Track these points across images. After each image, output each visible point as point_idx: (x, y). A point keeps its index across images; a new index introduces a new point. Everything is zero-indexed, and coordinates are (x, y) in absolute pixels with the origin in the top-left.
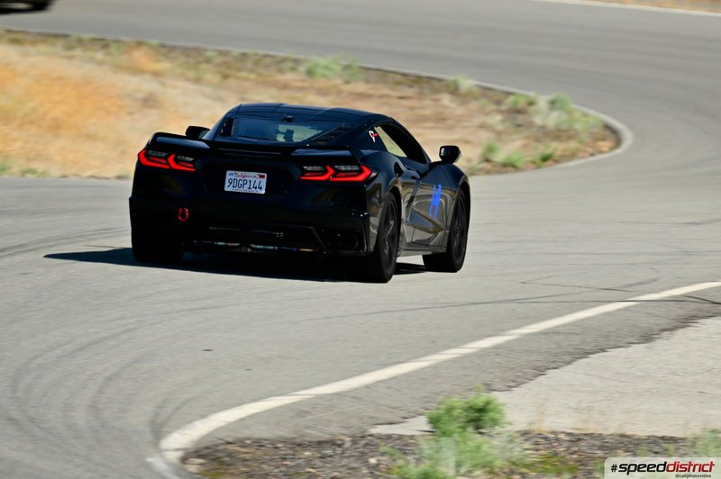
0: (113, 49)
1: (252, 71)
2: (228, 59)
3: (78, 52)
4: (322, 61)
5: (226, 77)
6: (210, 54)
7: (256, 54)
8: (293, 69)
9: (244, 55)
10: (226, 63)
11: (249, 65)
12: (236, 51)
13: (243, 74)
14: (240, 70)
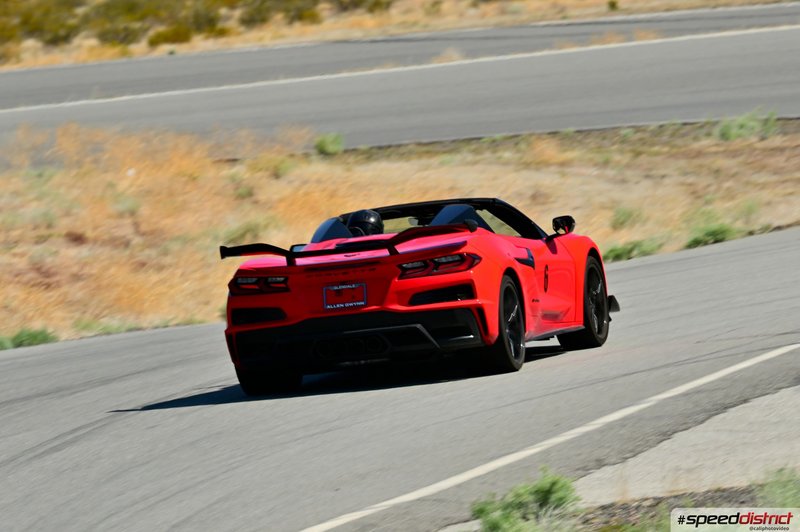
0: (523, 146)
1: (665, 144)
2: (646, 135)
3: (487, 155)
4: (740, 119)
5: (638, 154)
6: (623, 132)
7: (674, 124)
8: (709, 135)
9: (661, 126)
10: (641, 139)
11: (665, 138)
12: (654, 125)
13: (656, 149)
14: (653, 145)
